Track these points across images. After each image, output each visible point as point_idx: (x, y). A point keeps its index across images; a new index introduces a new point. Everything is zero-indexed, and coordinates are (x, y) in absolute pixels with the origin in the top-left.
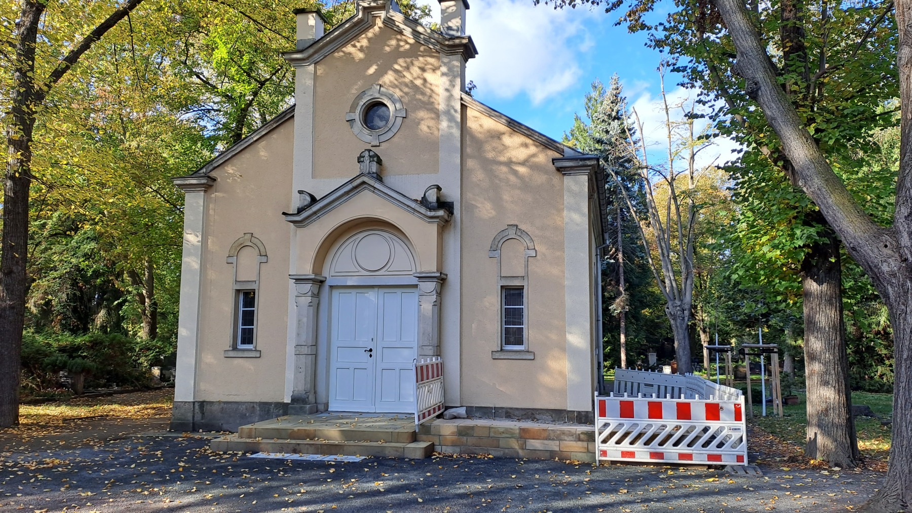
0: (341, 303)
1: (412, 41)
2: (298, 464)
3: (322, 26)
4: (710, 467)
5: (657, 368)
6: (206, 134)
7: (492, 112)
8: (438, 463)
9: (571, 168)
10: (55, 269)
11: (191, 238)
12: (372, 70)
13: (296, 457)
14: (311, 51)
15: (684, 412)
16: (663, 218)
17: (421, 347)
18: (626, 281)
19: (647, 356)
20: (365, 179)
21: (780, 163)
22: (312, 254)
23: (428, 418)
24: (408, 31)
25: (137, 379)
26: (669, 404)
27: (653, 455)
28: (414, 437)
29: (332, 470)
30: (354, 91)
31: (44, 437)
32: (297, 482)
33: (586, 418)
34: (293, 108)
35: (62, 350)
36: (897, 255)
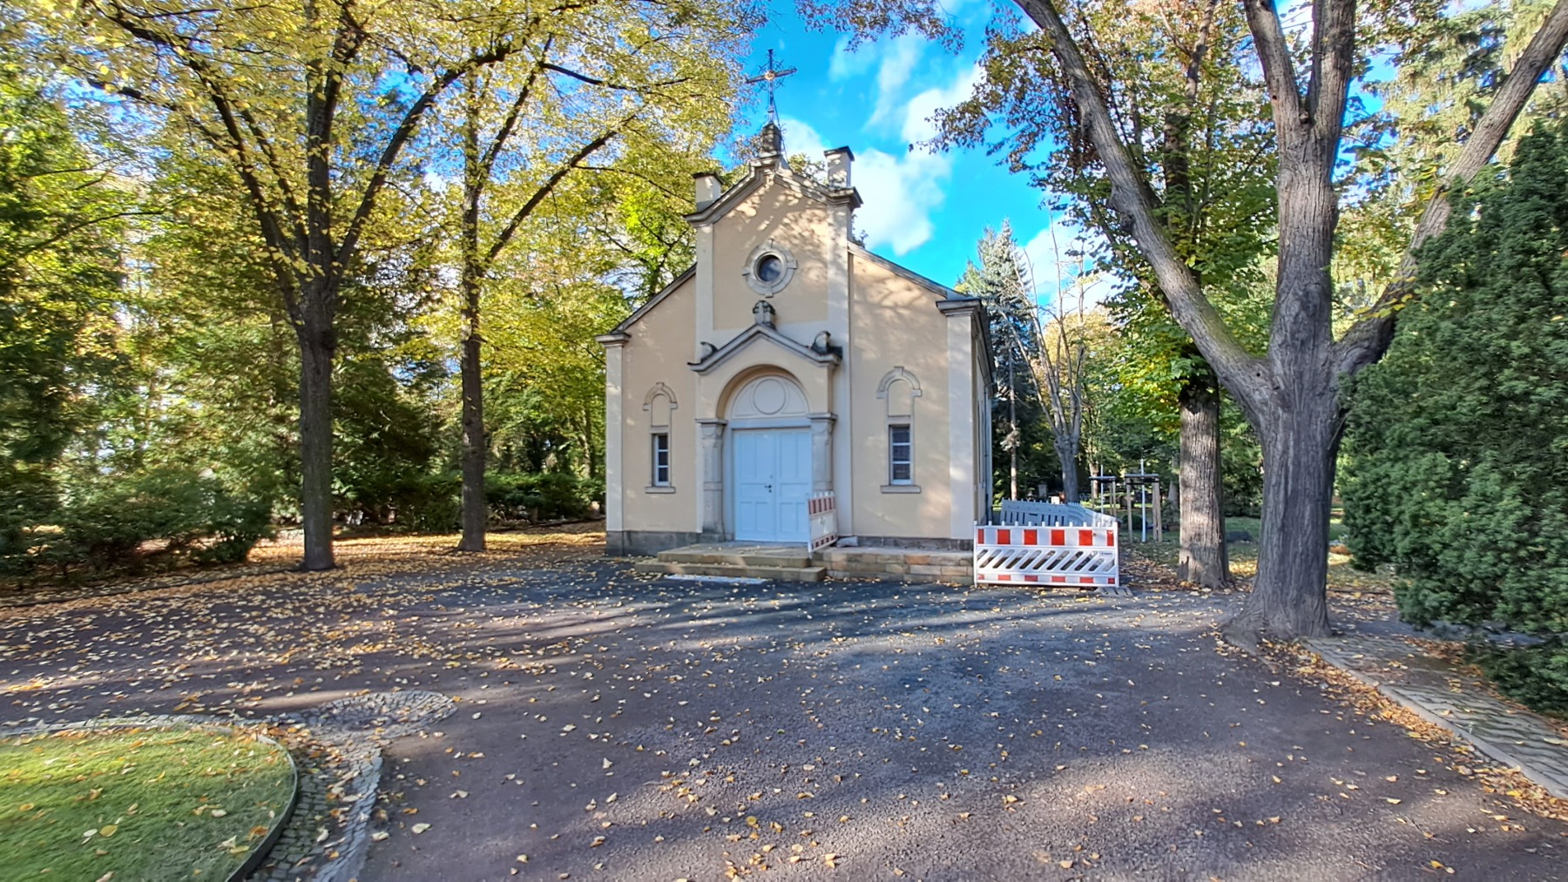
0: (742, 445)
1: (800, 195)
2: (706, 585)
3: (719, 187)
4: (1082, 588)
5: (1046, 499)
6: (626, 295)
7: (876, 258)
8: (829, 586)
9: (955, 309)
10: (510, 418)
11: (612, 390)
12: (763, 227)
13: (706, 578)
14: (709, 212)
15: (1058, 539)
16: (1053, 357)
17: (815, 483)
18: (1017, 417)
19: (1037, 489)
20: (758, 328)
21: (1159, 297)
22: (714, 401)
23: (821, 547)
24: (795, 186)
25: (581, 512)
26: (1045, 530)
27: (1028, 578)
28: (809, 563)
29: (735, 591)
30: (747, 246)
31: (506, 560)
32: (705, 600)
33: (967, 546)
34: (694, 267)
35: (520, 487)
36: (1269, 383)
